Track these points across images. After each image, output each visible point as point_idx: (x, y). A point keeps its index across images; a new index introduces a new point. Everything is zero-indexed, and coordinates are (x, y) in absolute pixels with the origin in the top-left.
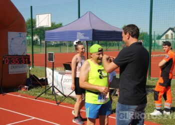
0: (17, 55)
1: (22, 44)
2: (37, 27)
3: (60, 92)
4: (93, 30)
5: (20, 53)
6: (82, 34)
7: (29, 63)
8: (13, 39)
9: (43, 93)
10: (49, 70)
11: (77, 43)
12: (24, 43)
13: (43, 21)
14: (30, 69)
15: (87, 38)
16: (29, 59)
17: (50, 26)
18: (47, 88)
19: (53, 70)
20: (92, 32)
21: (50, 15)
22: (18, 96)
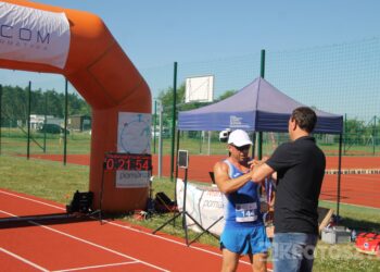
1: (142, 134)
2: (187, 101)
3: (196, 223)
4: (257, 112)
5: (137, 151)
6: (238, 119)
7: (150, 168)
8: (126, 125)
9: (165, 224)
10: (180, 183)
11: (225, 135)
12: (145, 133)
14: (151, 179)
16: (150, 161)
17: (210, 100)
19: (185, 182)
20: (254, 115)
21: (211, 78)
22: (127, 227)
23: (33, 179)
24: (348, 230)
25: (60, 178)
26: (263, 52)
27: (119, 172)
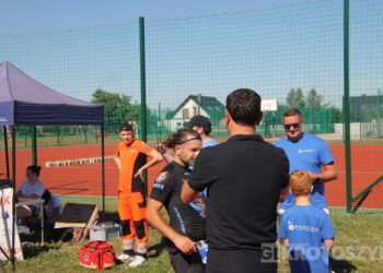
4: (16, 103)
20: (12, 106)
24: (117, 225)
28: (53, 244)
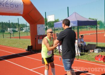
0: (41, 35)
1: (43, 30)
2: (48, 21)
4: (78, 21)
6: (72, 23)
8: (39, 28)
13: (51, 18)
15: (75, 25)
17: (54, 21)
18: (56, 50)
21: (54, 15)
23: (14, 43)
24: (101, 49)
25: (20, 42)
26: (68, 7)
27: (38, 40)
28: (86, 53)
